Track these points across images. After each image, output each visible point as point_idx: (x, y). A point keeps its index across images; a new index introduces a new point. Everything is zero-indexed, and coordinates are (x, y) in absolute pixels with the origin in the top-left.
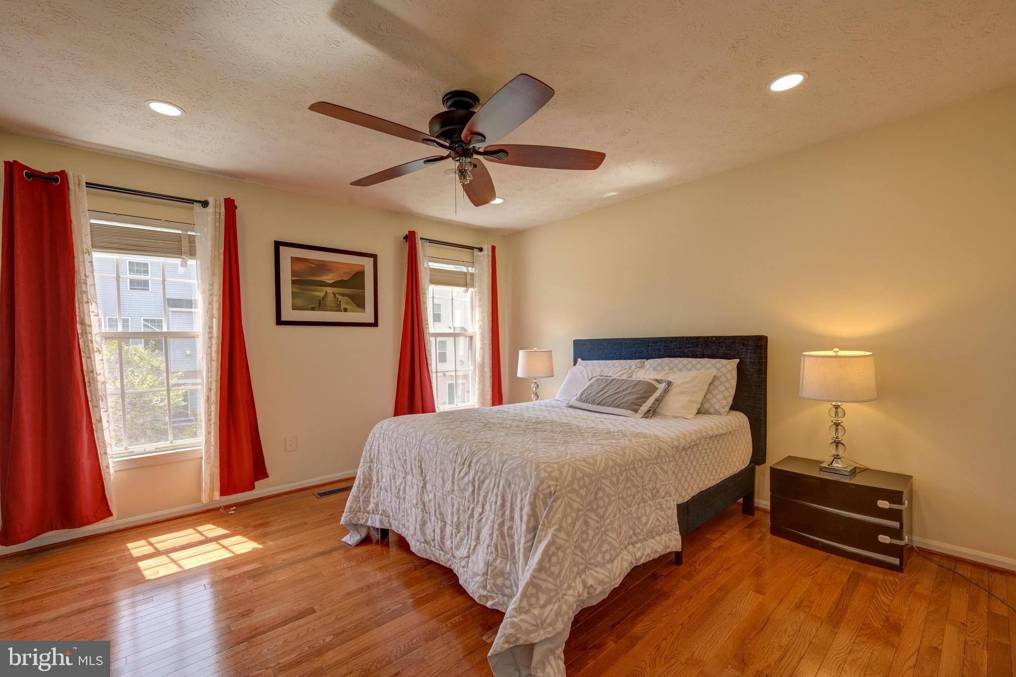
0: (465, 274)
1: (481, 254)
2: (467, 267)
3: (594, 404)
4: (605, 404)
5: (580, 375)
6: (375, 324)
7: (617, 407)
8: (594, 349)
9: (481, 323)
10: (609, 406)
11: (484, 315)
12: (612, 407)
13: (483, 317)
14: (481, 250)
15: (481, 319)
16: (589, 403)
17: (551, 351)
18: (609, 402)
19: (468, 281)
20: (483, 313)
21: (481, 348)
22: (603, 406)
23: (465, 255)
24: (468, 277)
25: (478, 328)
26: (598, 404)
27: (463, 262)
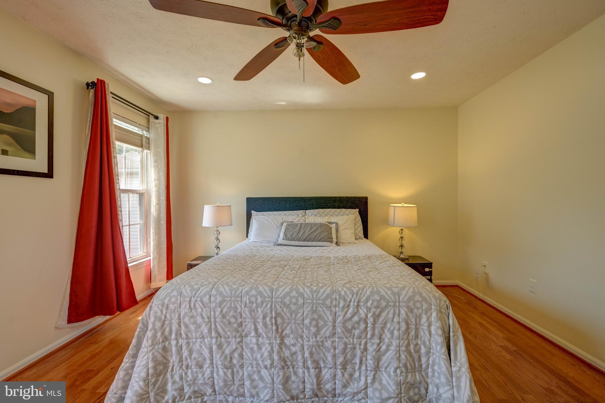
0: (141, 136)
1: (156, 121)
2: (142, 130)
3: (300, 241)
4: (310, 239)
5: (267, 223)
6: (49, 175)
7: (319, 241)
8: (265, 204)
9: (157, 182)
10: (313, 241)
11: (160, 174)
12: (315, 241)
13: (159, 177)
14: (157, 118)
15: (156, 179)
16: (296, 241)
17: (230, 206)
18: (312, 238)
19: (144, 144)
20: (158, 173)
21: (157, 204)
22: (308, 241)
23: (141, 119)
24: (144, 139)
25: (154, 186)
26: (304, 241)
27: (140, 125)
